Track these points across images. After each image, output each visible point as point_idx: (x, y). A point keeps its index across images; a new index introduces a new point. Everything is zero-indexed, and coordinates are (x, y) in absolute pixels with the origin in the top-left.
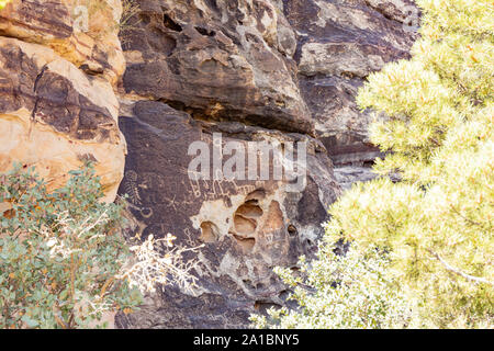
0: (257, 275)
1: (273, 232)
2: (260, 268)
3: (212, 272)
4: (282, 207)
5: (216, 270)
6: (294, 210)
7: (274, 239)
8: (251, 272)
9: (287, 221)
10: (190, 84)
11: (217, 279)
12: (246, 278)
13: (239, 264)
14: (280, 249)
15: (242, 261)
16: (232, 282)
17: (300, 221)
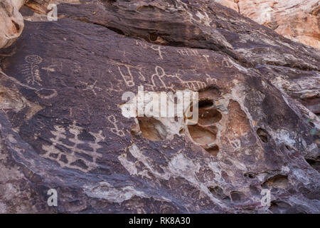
0: (228, 181)
1: (239, 138)
2: (231, 174)
3: (157, 173)
4: (244, 108)
5: (162, 171)
6: (259, 111)
7: (242, 145)
8: (218, 177)
9: (253, 124)
10: (129, 20)
11: (164, 182)
12: (213, 184)
13: (199, 166)
14: (253, 154)
15: (203, 163)
16: (190, 188)
17: (269, 123)
